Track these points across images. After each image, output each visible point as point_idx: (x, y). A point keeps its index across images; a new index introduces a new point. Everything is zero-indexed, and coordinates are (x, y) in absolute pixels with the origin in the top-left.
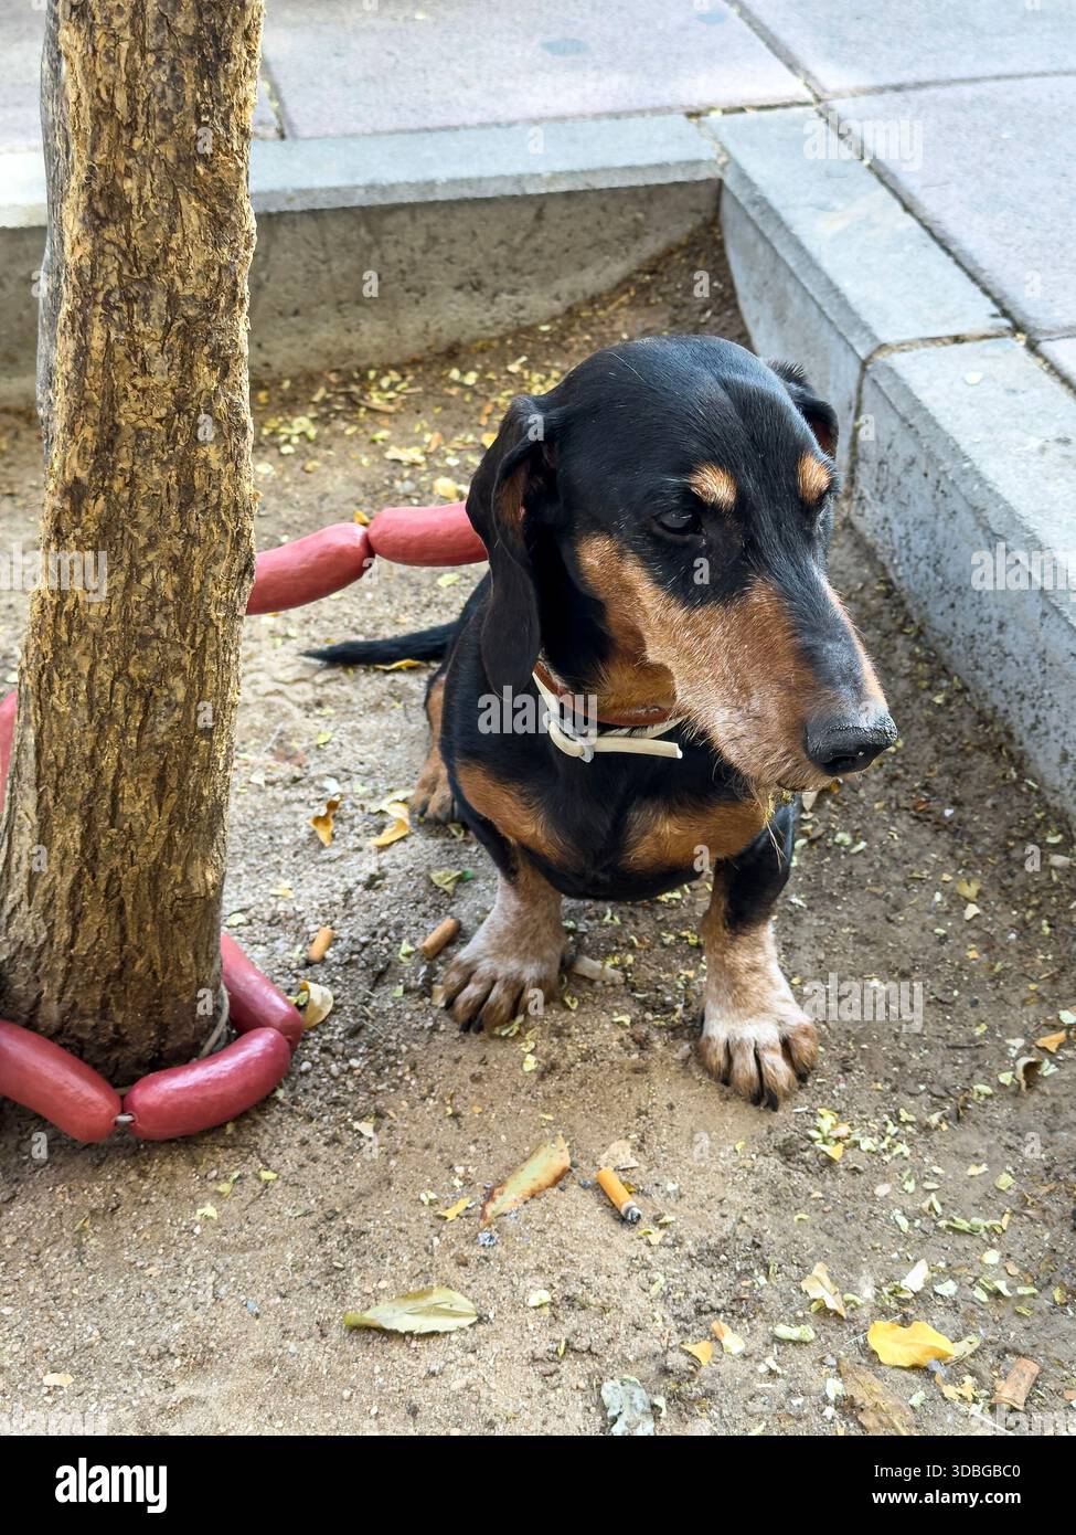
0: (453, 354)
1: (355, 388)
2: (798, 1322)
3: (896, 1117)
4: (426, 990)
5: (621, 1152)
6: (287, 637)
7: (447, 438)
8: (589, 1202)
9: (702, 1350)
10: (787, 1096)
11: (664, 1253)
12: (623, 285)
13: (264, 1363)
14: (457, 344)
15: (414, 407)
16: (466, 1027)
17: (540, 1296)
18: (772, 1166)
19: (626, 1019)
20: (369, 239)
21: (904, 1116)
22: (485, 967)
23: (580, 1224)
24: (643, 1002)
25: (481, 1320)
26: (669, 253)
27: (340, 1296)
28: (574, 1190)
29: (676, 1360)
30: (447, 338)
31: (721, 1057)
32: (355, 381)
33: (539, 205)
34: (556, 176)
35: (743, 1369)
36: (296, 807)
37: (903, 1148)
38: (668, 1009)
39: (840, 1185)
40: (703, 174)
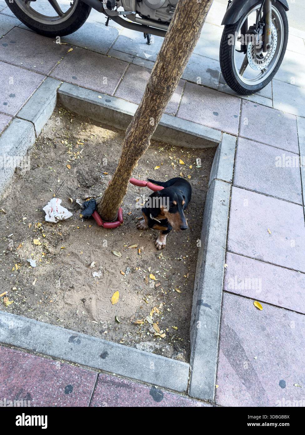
0: (182, 148)
1: (170, 147)
2: (146, 270)
3: (167, 257)
4: (136, 223)
5: (142, 248)
6: (147, 175)
7: (176, 158)
8: (137, 251)
9: (137, 269)
10: (160, 250)
11: (140, 259)
12: (204, 149)
13: (104, 251)
14: (183, 147)
15: (175, 152)
16: (137, 229)
17: (128, 257)
18: (154, 255)
19: (151, 235)
20: (177, 133)
21: (168, 257)
22: (142, 224)
23: (135, 253)
24: (154, 234)
25: (122, 257)
26: (210, 148)
27: (112, 249)
28: (136, 249)
29: (135, 268)
30: (182, 146)
31: (156, 243)
32: (170, 146)
33: (198, 138)
34: (201, 135)
35: (139, 272)
36: (137, 196)
37: (166, 260)
38: (156, 236)
39: (158, 261)
40: (217, 142)
